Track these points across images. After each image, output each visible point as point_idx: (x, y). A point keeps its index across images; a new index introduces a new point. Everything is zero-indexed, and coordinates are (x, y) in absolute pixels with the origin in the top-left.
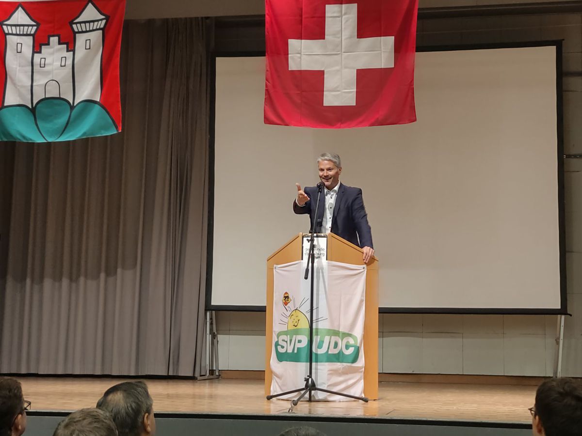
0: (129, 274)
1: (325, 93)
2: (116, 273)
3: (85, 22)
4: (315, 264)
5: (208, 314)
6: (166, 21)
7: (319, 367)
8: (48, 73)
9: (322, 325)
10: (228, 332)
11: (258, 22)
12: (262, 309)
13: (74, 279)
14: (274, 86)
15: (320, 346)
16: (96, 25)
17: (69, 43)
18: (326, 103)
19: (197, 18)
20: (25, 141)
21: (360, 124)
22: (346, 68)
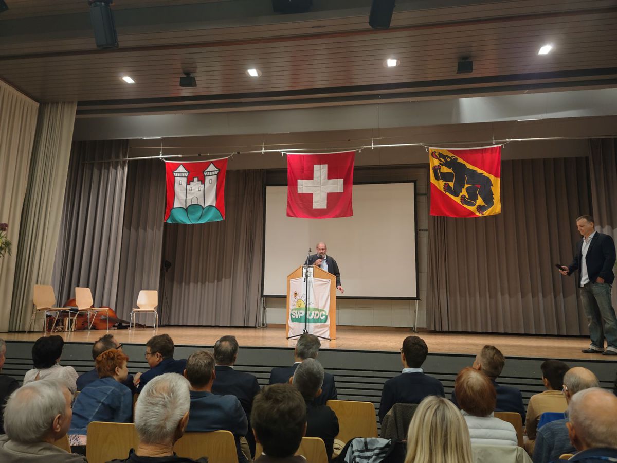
0: (227, 280)
1: (313, 203)
2: (222, 280)
3: (209, 172)
4: (308, 279)
5: (262, 299)
6: (245, 171)
7: (310, 325)
8: (193, 194)
9: (311, 306)
10: (271, 307)
11: (284, 171)
12: (285, 297)
13: (203, 283)
14: (291, 200)
15: (310, 316)
16: (214, 173)
17: (202, 180)
18: (314, 208)
19: (258, 170)
20: (182, 223)
21: (329, 217)
22: (323, 192)
